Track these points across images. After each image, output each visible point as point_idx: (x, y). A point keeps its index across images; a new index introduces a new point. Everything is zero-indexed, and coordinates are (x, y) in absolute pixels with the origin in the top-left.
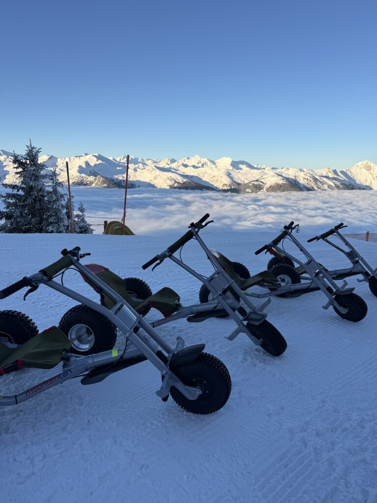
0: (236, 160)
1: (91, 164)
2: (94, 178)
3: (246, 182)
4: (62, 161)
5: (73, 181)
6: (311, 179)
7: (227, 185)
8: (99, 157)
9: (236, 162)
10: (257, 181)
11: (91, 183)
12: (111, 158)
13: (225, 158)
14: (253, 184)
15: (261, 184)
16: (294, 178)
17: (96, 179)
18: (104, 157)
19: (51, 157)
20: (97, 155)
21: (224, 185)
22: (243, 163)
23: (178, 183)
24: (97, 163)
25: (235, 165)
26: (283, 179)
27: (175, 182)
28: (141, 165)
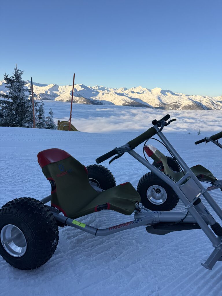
0: (164, 90)
1: (77, 90)
2: (79, 98)
3: (170, 103)
4: (61, 88)
5: (67, 100)
6: (210, 103)
7: (157, 104)
8: (82, 86)
9: (164, 91)
10: (176, 102)
11: (77, 101)
12: (89, 87)
13: (157, 88)
14: (174, 104)
15: (179, 104)
16: (200, 102)
17: (80, 99)
18: (85, 86)
19: (55, 85)
20: (81, 84)
21: (156, 104)
22: (168, 91)
23: (128, 102)
24: (81, 89)
25: (163, 92)
26: (193, 102)
27: (126, 102)
28: (106, 91)
